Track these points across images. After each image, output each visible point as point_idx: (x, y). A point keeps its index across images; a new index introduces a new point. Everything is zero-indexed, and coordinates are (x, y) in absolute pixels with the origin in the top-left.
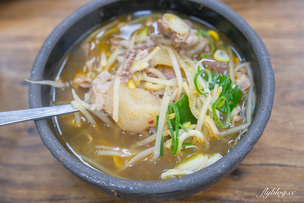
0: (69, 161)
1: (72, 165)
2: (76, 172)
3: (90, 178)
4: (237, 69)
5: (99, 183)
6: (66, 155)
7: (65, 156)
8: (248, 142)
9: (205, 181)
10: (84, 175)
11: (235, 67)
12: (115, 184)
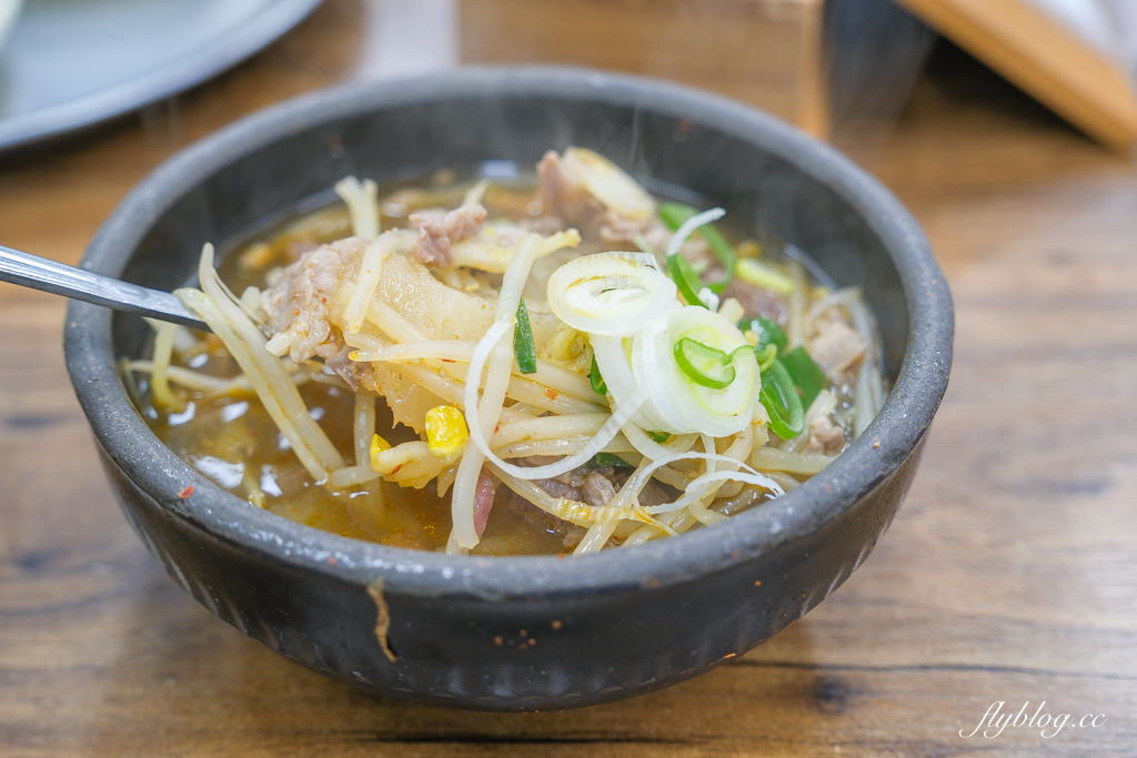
0: (209, 496)
1: (223, 508)
2: (237, 529)
3: (290, 544)
4: (817, 309)
5: (324, 562)
6: (199, 482)
7: (196, 483)
8: (875, 447)
9: (726, 557)
10: (266, 536)
11: (808, 306)
12: (385, 560)
